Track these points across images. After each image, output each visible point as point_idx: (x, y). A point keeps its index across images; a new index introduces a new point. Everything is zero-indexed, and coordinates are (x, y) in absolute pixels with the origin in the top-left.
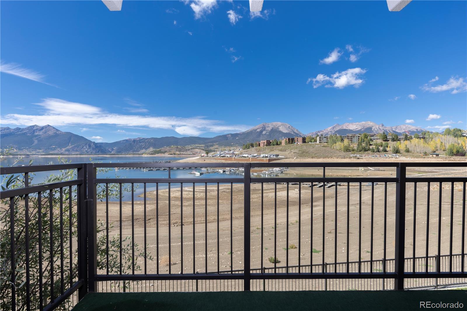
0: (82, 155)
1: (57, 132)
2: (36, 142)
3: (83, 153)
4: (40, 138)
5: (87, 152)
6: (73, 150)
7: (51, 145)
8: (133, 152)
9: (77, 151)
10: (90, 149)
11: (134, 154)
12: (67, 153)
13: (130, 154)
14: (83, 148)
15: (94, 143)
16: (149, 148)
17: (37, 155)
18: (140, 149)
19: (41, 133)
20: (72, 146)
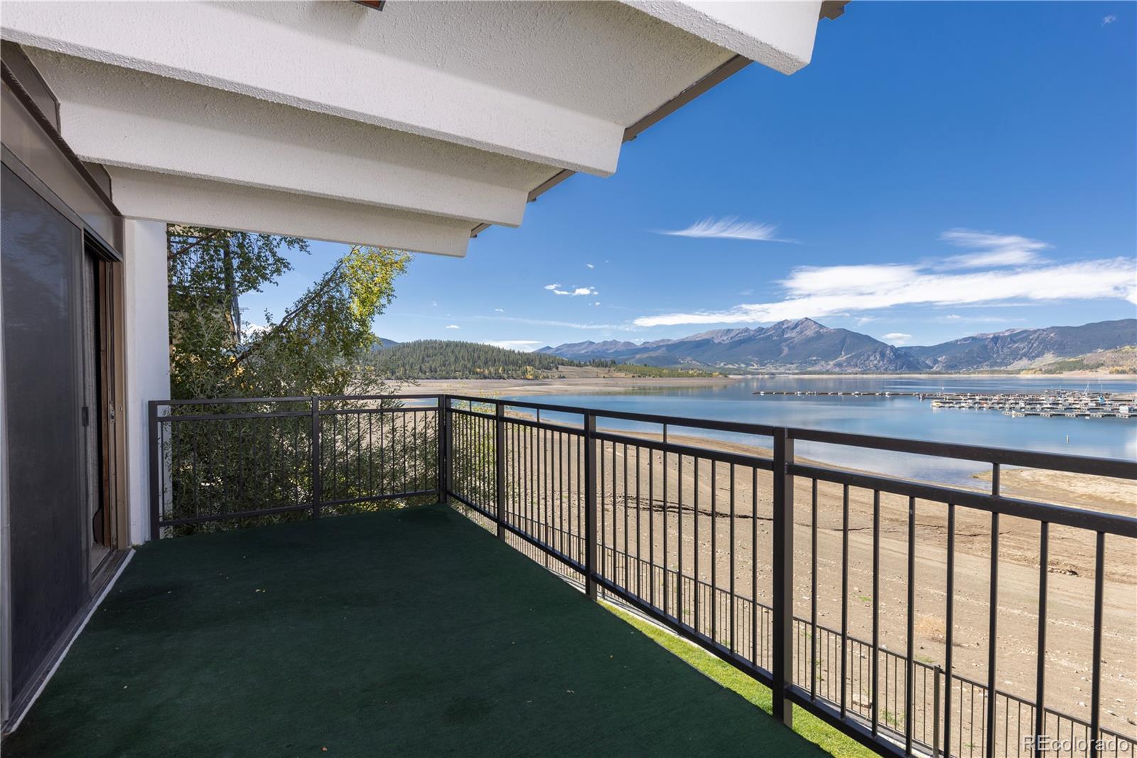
0: (866, 374)
1: (821, 331)
2: (786, 350)
3: (869, 370)
4: (792, 343)
5: (878, 369)
6: (849, 364)
7: (809, 357)
8: (991, 366)
9: (857, 366)
10: (883, 361)
11: (993, 372)
12: (837, 369)
13: (980, 372)
14: (868, 359)
15: (892, 347)
16: (1040, 354)
17: (786, 374)
18: (1014, 359)
19: (793, 334)
20: (847, 356)
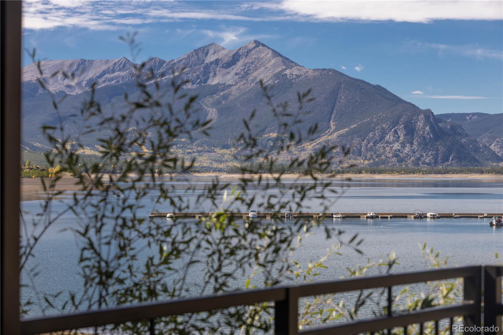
0: (380, 172)
1: (288, 72)
2: (213, 116)
3: (384, 162)
4: (225, 97)
5: (401, 161)
9: (360, 154)
10: (412, 144)
14: (382, 138)
15: (428, 114)
17: (215, 170)
19: (229, 76)
20: (341, 132)
